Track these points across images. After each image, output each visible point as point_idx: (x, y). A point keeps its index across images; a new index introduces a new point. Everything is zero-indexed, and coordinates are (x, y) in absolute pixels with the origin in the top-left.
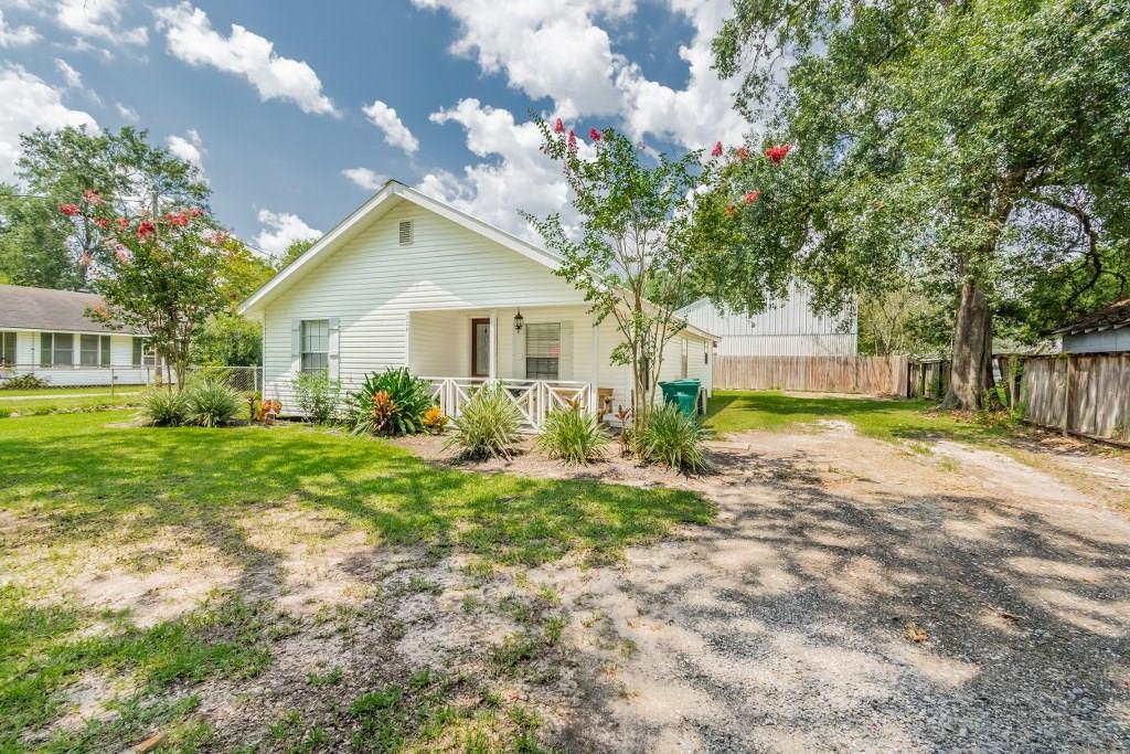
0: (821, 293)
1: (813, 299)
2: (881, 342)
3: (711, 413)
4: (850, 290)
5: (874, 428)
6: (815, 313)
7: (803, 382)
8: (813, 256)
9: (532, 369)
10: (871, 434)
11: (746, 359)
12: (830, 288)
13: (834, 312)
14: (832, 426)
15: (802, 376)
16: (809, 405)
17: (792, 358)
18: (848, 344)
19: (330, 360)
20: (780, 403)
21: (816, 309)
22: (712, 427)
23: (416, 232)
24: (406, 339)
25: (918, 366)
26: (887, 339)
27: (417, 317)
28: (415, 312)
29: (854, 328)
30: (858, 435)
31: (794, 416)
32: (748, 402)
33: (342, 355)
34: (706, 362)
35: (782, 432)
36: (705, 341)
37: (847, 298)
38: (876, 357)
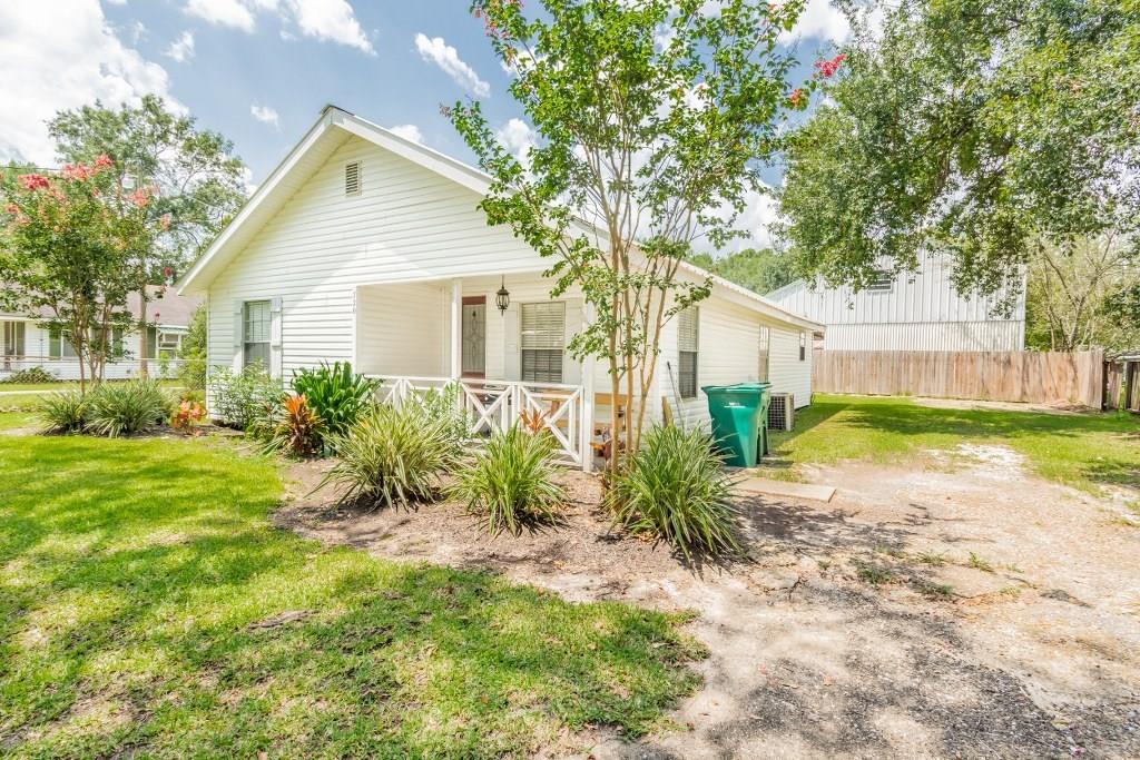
0: (969, 263)
1: (956, 270)
2: (1060, 334)
3: (796, 431)
4: (1014, 257)
5: (1055, 463)
6: (960, 291)
7: (942, 386)
8: (956, 211)
9: (530, 365)
10: (1051, 475)
11: (863, 355)
12: (983, 256)
13: (988, 289)
14: (983, 457)
15: (942, 377)
16: (952, 419)
17: (928, 354)
18: (1011, 335)
19: (272, 352)
20: (907, 415)
21: (962, 286)
22: (788, 453)
23: (366, 177)
24: (353, 323)
25: (1120, 366)
26: (1069, 330)
27: (365, 292)
28: (366, 287)
29: (1020, 313)
30: (1026, 475)
31: (924, 437)
32: (858, 414)
33: (285, 345)
34: (802, 358)
35: (899, 464)
36: (801, 330)
37: (1007, 270)
38: (1052, 352)
